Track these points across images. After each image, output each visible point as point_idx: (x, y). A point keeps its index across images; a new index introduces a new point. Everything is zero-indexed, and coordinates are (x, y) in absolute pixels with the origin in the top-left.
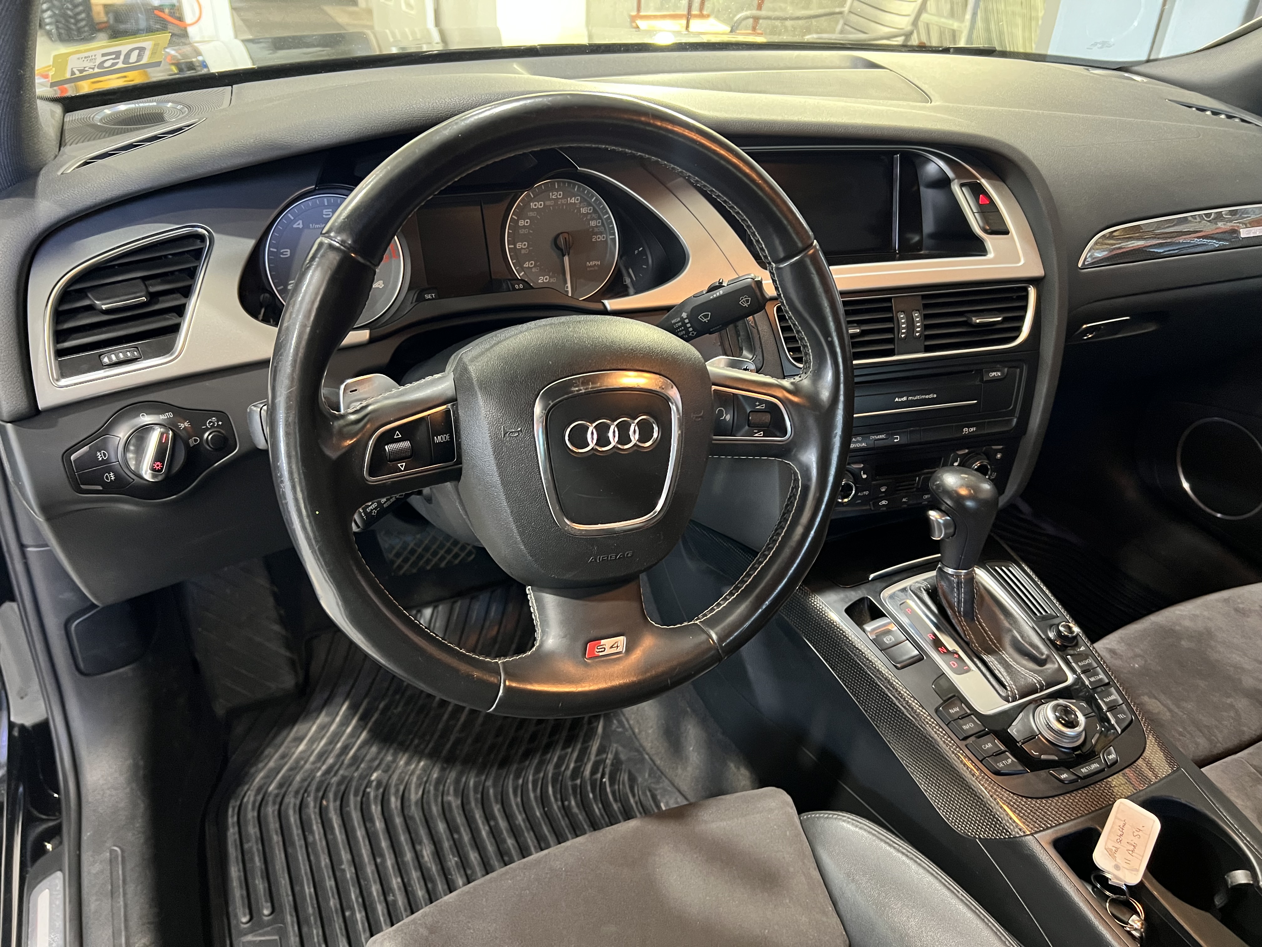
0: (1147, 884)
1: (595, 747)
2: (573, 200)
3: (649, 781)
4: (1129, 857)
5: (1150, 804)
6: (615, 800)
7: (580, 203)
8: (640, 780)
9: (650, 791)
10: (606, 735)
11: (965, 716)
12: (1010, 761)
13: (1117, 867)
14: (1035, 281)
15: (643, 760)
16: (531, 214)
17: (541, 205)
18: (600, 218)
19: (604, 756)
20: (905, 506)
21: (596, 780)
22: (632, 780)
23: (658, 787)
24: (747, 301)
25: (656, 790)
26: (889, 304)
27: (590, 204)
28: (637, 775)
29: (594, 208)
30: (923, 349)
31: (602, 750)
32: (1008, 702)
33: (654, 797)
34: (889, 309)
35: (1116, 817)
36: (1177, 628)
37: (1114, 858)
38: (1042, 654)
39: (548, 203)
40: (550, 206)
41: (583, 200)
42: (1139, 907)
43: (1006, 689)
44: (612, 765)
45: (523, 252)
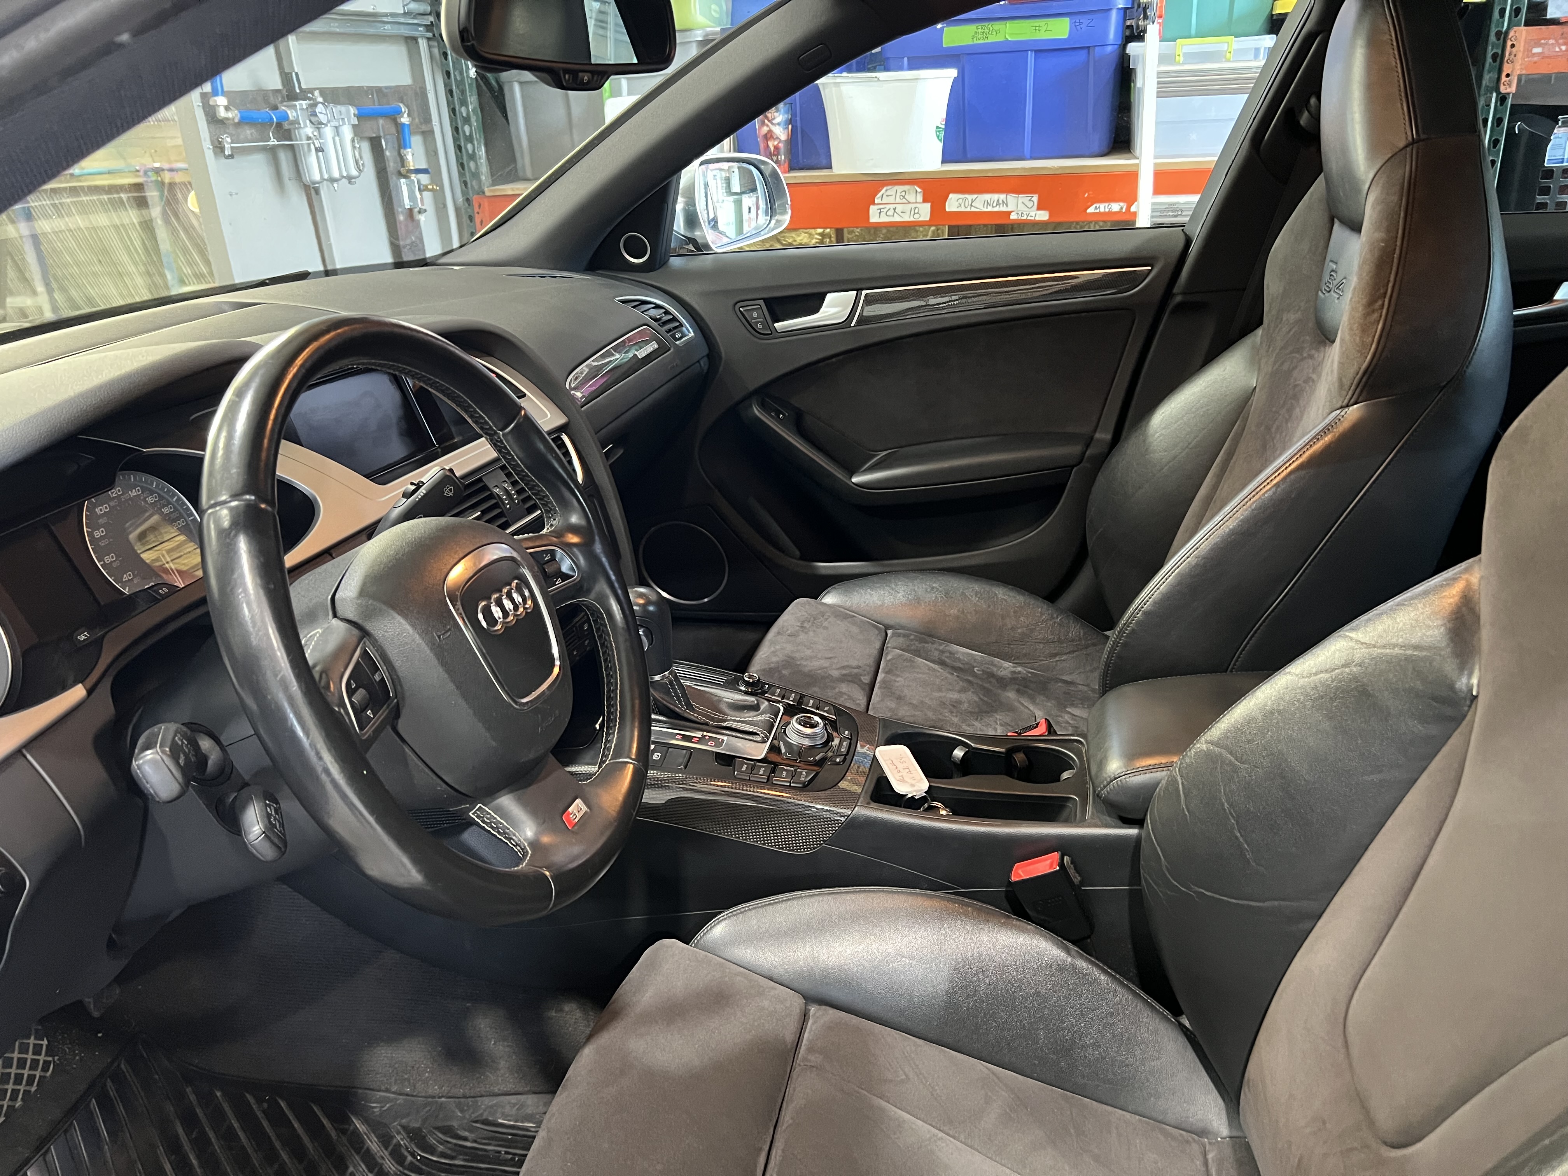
0: (933, 784)
1: (373, 1144)
2: (133, 493)
3: (467, 1116)
4: (912, 776)
5: (890, 742)
6: (452, 1158)
7: (142, 493)
8: (455, 1124)
9: (476, 1122)
10: (376, 1126)
11: (753, 768)
12: (804, 773)
13: (912, 785)
14: (562, 429)
15: (441, 1106)
16: (101, 521)
17: (106, 508)
18: (169, 503)
19: (395, 1141)
20: (578, 658)
21: (411, 1163)
22: (448, 1131)
23: (481, 1111)
24: (450, 490)
25: (482, 1114)
26: (481, 485)
27: (152, 492)
28: (449, 1123)
29: (159, 494)
30: (526, 513)
31: (385, 1140)
32: (766, 742)
33: (486, 1122)
34: (485, 488)
35: (885, 761)
36: (772, 665)
37: (906, 782)
38: (753, 702)
39: (112, 504)
40: (116, 506)
41: (144, 490)
42: (939, 805)
43: (758, 734)
44: (411, 1139)
45: (115, 565)
